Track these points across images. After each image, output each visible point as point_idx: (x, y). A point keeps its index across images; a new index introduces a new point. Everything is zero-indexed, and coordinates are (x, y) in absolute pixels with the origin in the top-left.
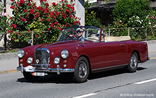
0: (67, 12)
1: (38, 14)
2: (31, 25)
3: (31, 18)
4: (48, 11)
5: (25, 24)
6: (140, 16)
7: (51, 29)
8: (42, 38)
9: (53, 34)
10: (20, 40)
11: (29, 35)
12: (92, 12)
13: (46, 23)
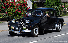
0: (24, 4)
1: (10, 5)
2: (7, 10)
3: (7, 7)
4: (15, 4)
5: (5, 10)
6: (57, 6)
7: (16, 12)
8: (12, 16)
9: (17, 14)
10: (2, 17)
11: (7, 15)
12: (35, 4)
13: (14, 9)
